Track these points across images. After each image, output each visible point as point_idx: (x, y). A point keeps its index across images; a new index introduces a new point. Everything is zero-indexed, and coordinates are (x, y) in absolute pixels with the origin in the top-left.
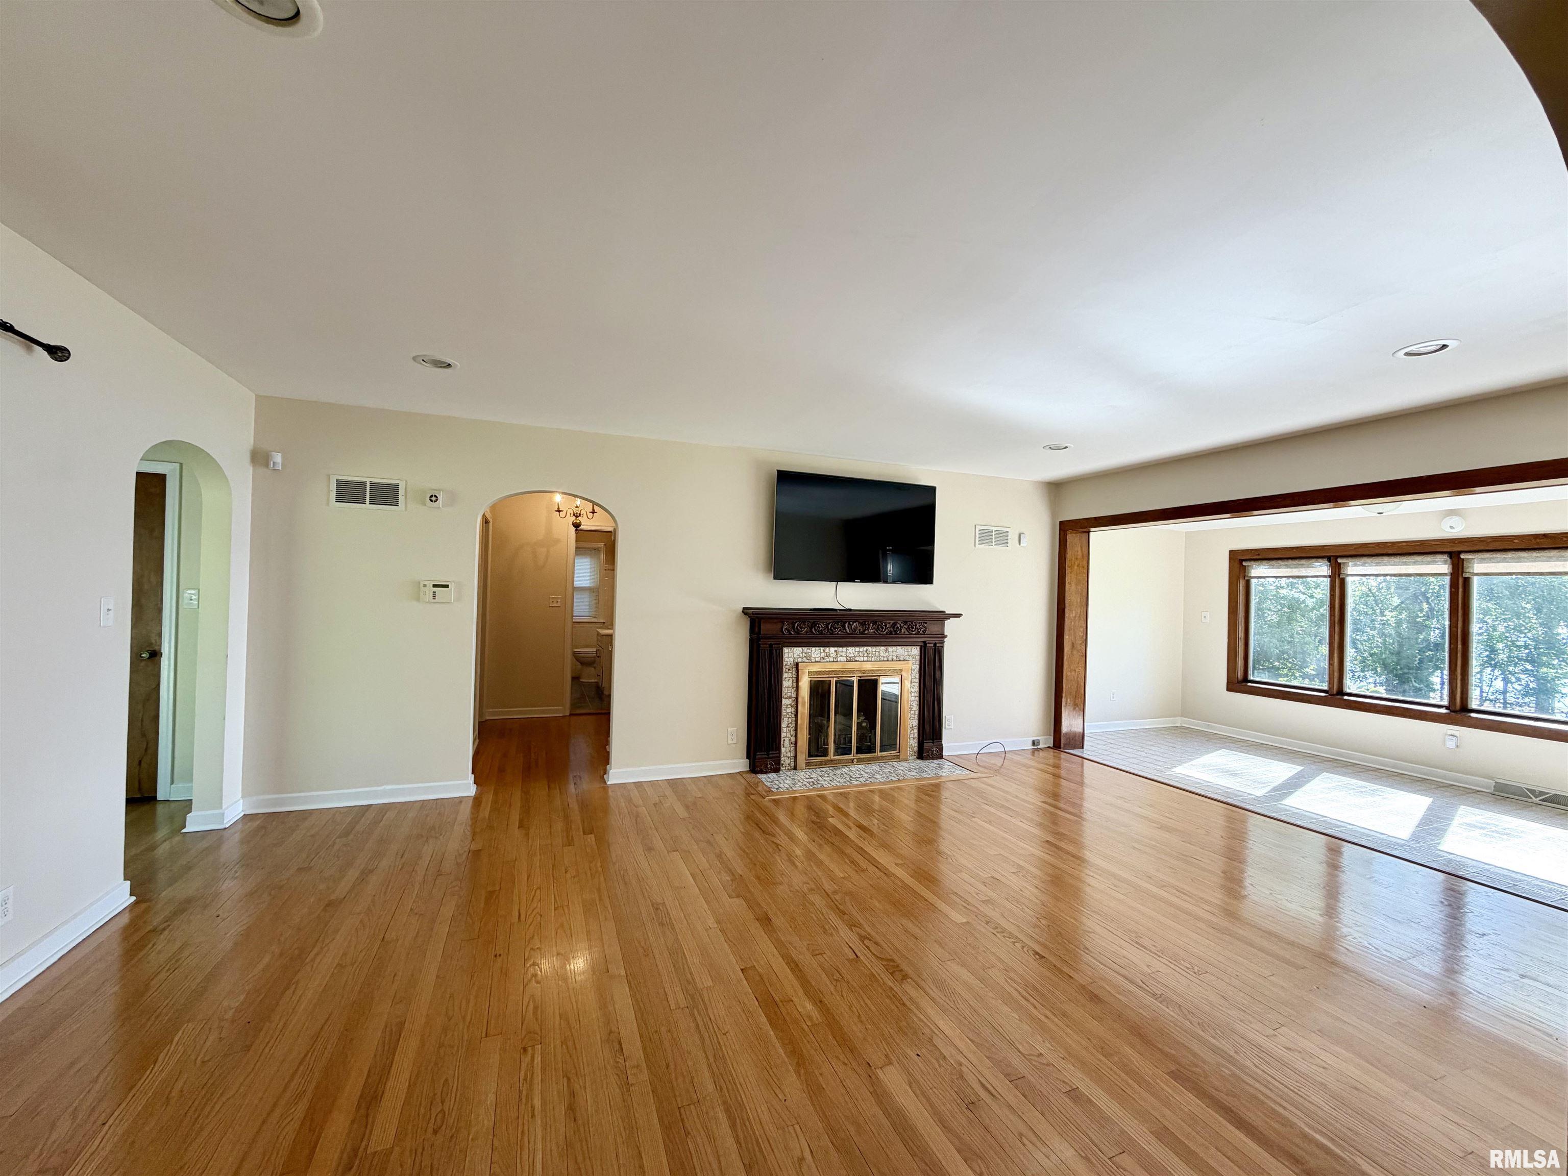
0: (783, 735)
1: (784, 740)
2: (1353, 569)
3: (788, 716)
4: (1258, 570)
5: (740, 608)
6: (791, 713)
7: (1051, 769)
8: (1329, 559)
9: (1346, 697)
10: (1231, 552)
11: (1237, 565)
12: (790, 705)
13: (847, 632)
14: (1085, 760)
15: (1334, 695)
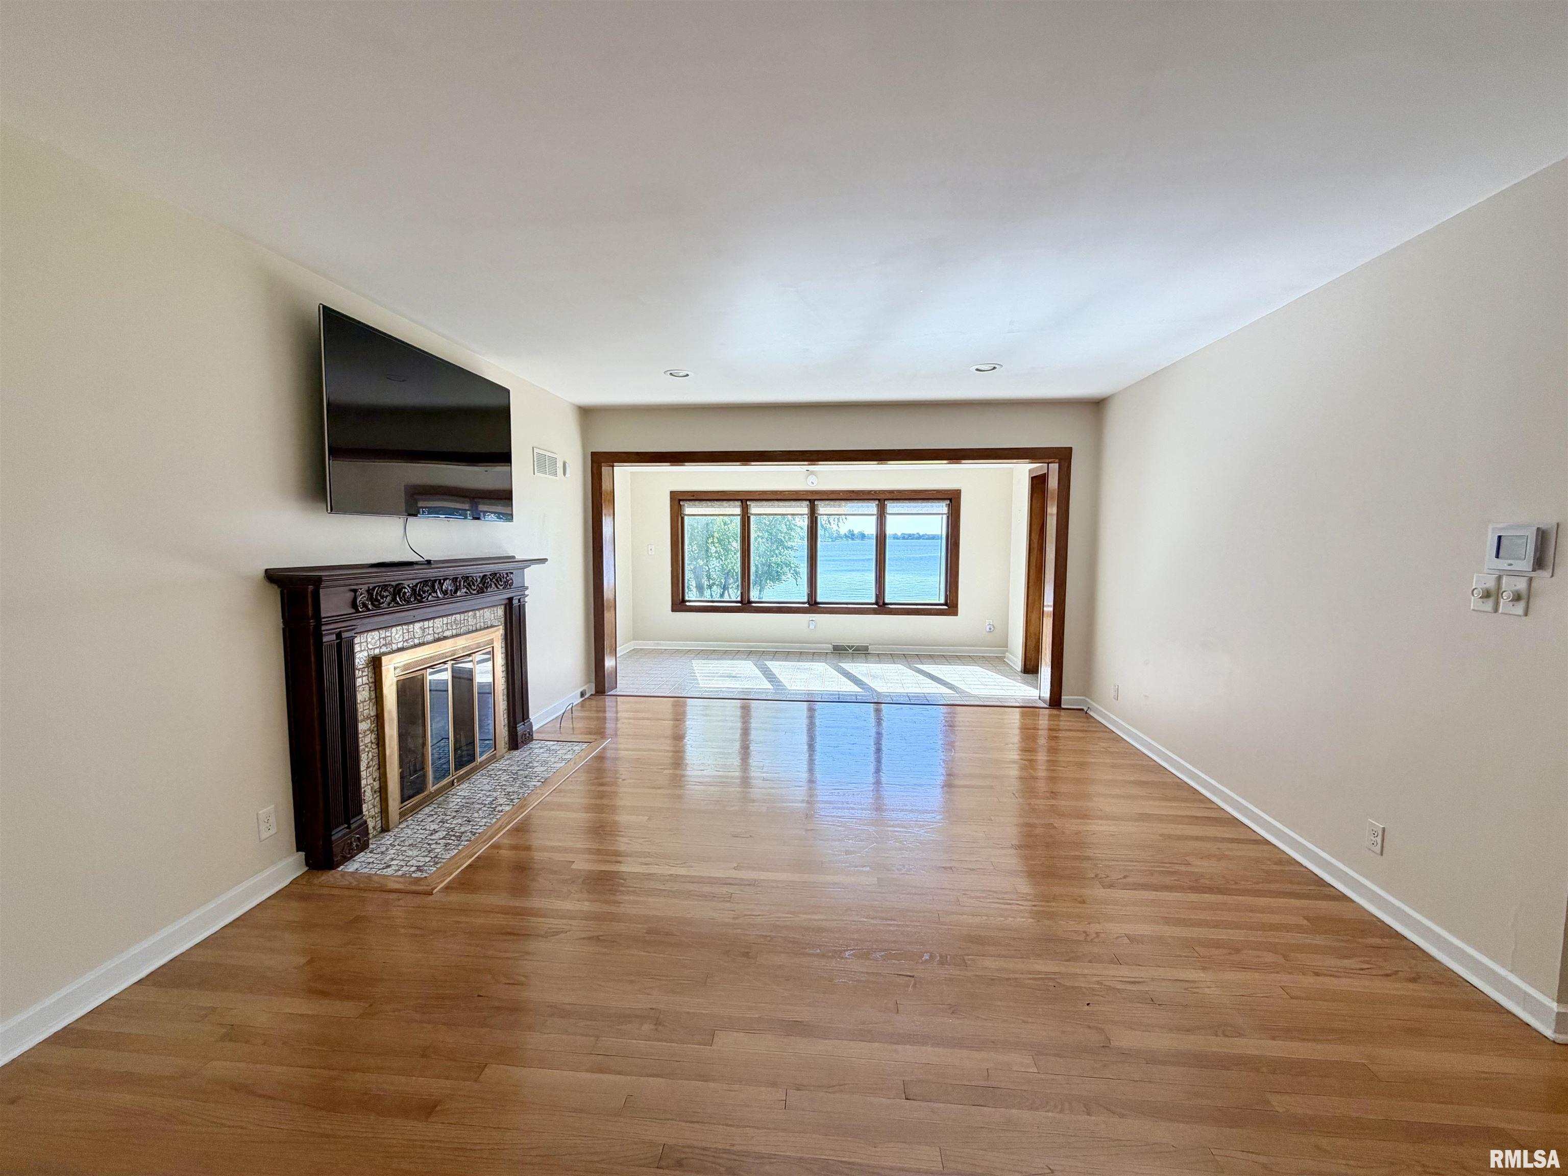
0: (363, 782)
1: (365, 791)
2: (755, 509)
3: (367, 750)
4: (689, 509)
5: (261, 574)
6: (372, 743)
7: (594, 715)
8: (741, 500)
9: (753, 605)
10: (671, 492)
11: (676, 503)
12: (369, 730)
13: (438, 597)
14: (618, 697)
15: (745, 604)
